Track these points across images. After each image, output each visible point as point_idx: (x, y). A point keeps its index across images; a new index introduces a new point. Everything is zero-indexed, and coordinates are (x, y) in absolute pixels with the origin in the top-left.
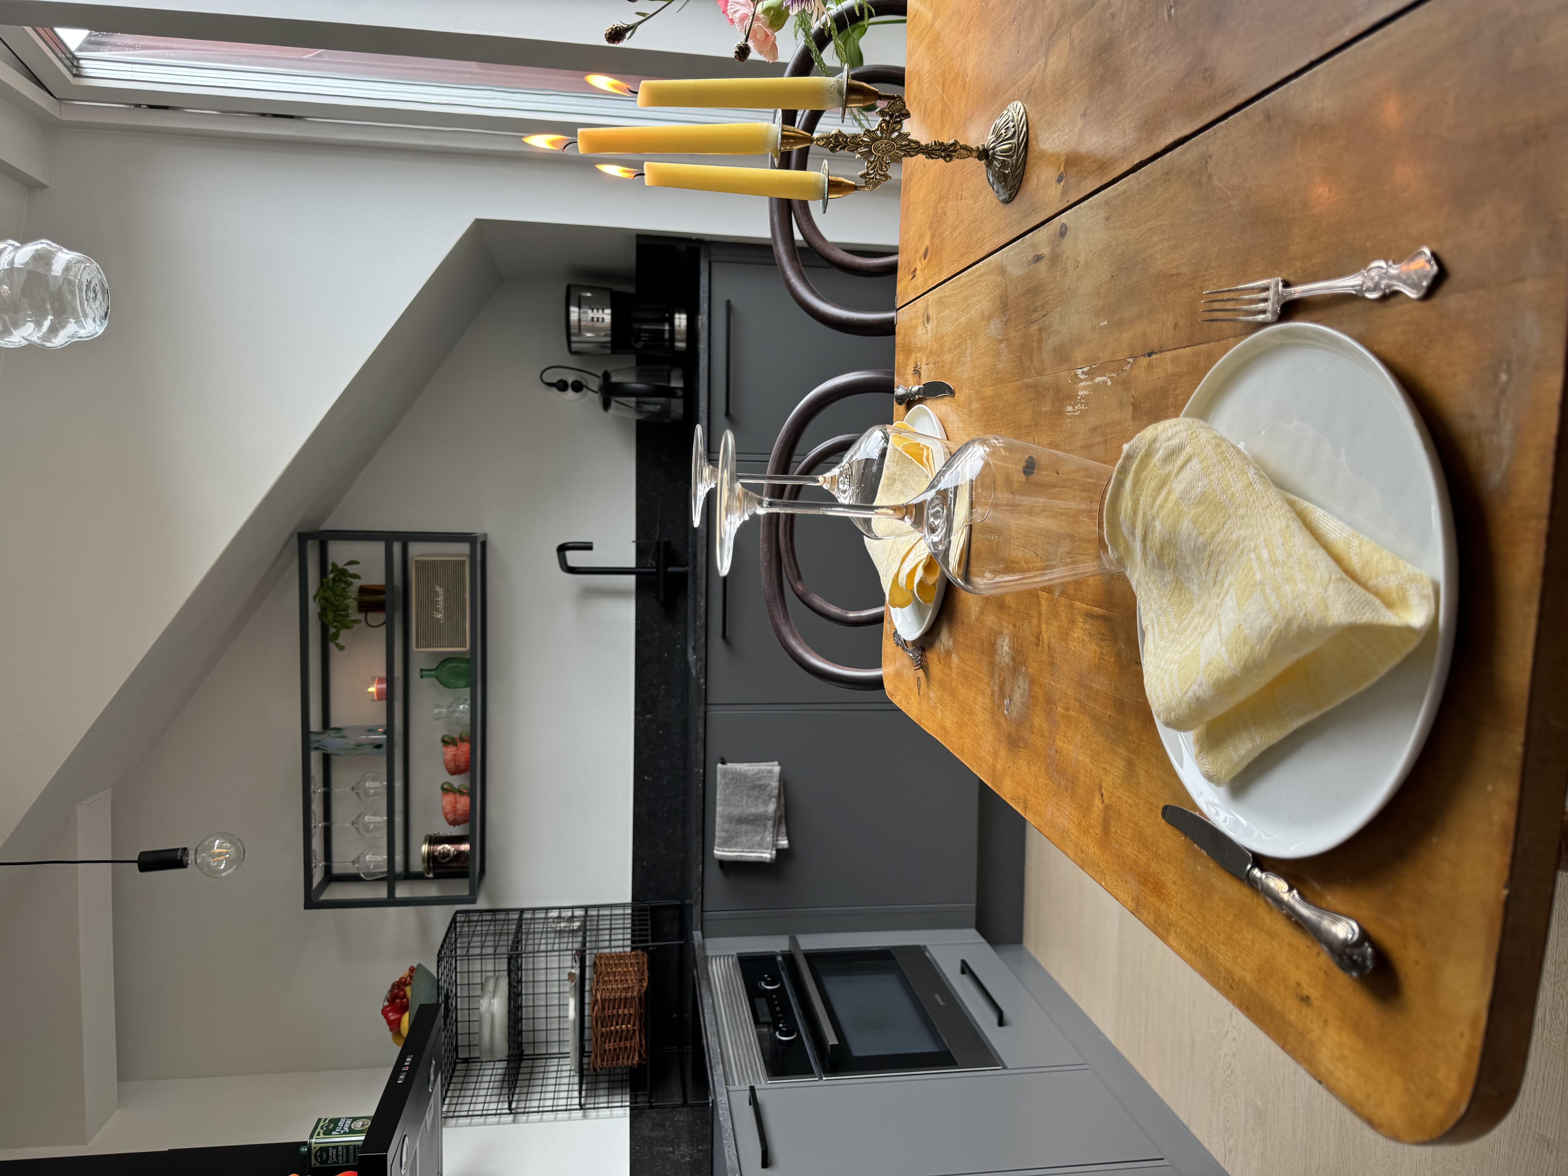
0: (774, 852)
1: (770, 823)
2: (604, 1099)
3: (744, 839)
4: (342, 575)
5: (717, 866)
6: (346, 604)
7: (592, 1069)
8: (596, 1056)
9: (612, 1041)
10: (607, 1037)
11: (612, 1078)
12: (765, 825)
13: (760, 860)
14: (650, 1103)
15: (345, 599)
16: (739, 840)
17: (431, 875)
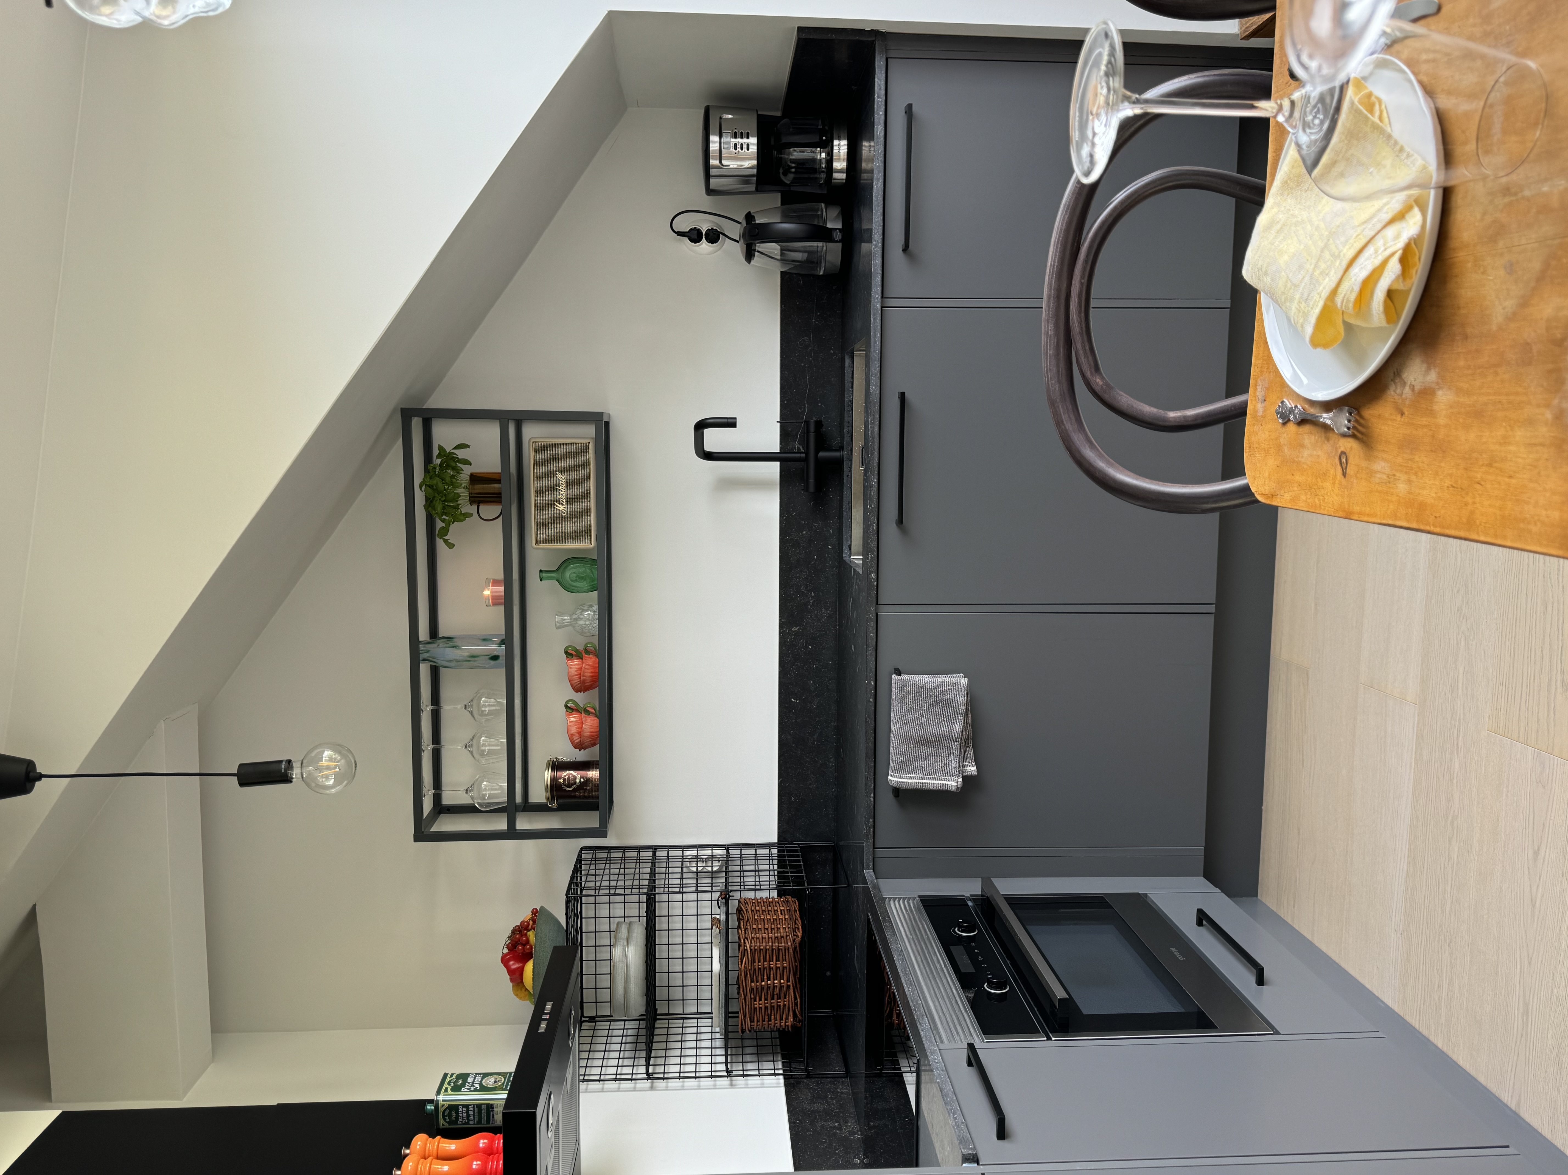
0: (960, 780)
1: (956, 745)
2: (754, 1066)
3: (924, 764)
4: (450, 461)
5: (891, 795)
6: (457, 493)
7: (740, 1030)
8: (745, 1016)
9: (763, 999)
10: (757, 992)
11: (760, 1042)
12: (950, 748)
13: (944, 788)
14: (806, 1070)
15: (455, 487)
16: (917, 764)
17: (555, 806)
